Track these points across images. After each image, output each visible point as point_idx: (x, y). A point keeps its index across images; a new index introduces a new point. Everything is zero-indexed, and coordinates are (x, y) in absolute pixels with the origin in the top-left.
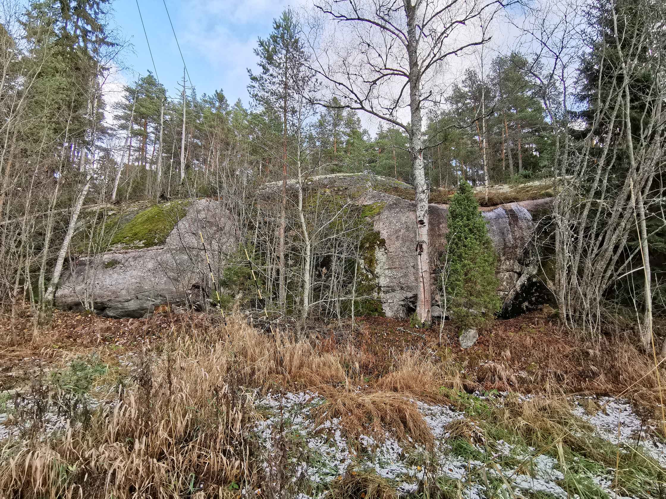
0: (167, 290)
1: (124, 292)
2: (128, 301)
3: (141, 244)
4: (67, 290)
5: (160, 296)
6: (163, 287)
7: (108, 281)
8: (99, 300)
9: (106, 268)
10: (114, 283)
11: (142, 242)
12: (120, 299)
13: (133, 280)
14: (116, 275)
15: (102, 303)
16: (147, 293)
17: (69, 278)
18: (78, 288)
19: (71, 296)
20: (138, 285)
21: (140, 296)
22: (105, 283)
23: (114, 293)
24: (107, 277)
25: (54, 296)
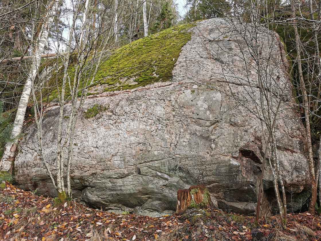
0: (193, 158)
1: (117, 161)
2: (123, 176)
3: (132, 82)
4: (29, 155)
5: (180, 168)
6: (185, 151)
7: (90, 141)
8: (77, 173)
9: (87, 118)
10: (100, 143)
11: (132, 80)
12: (111, 173)
13: (133, 138)
14: (102, 129)
15: (81, 179)
16: (156, 164)
17: (33, 135)
18: (46, 152)
19: (35, 165)
20: (141, 147)
21: (144, 169)
22: (86, 144)
23: (100, 161)
24: (89, 134)
25: (13, 164)
